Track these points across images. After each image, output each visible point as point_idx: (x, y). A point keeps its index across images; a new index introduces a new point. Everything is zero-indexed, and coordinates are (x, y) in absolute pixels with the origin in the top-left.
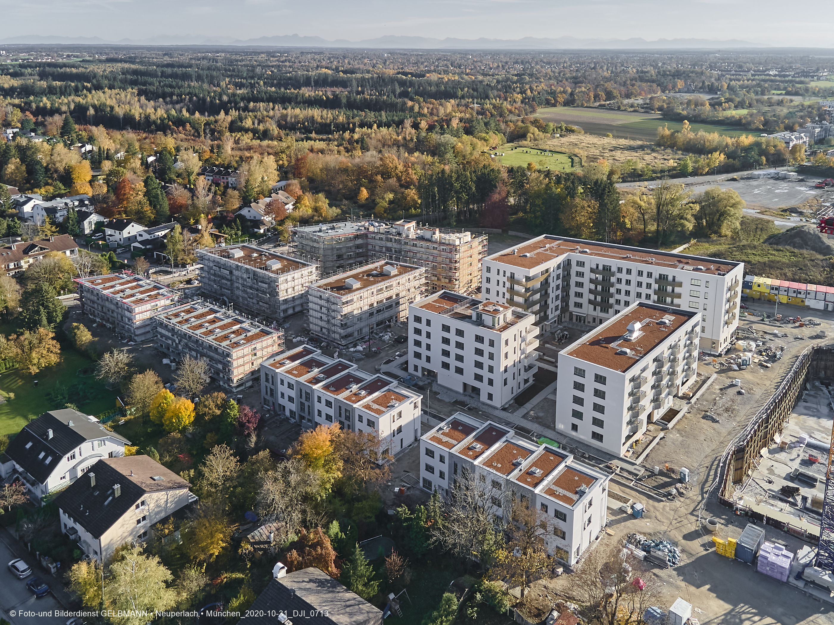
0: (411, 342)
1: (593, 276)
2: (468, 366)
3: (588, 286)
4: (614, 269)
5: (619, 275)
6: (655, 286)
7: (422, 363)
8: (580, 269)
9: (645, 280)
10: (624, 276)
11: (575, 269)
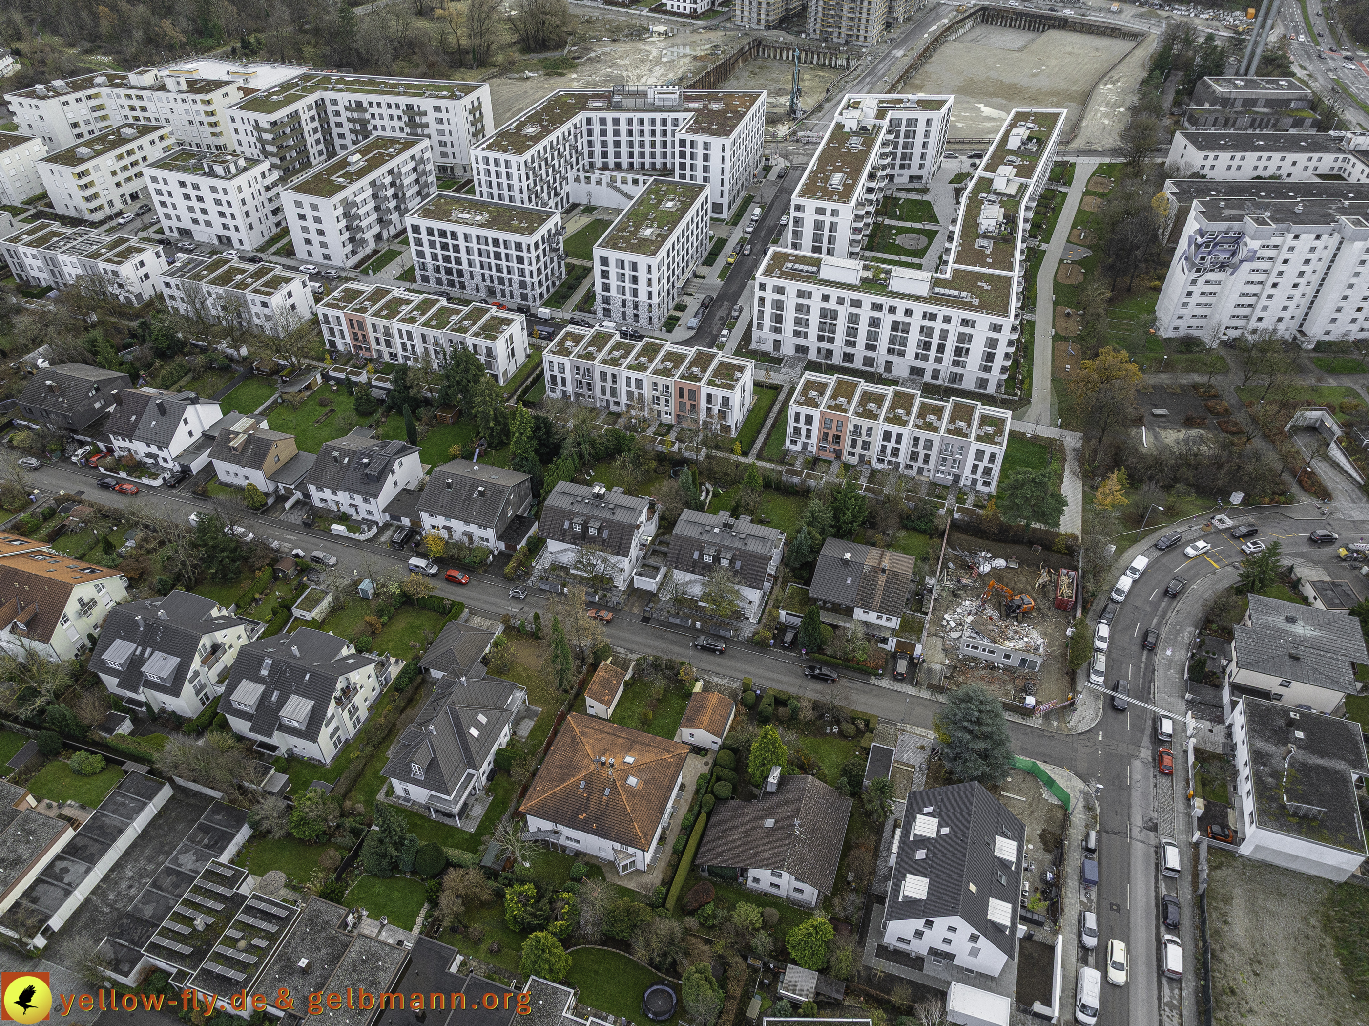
0: (157, 205)
1: (349, 115)
2: (213, 217)
3: (348, 125)
4: (365, 105)
5: (371, 110)
6: (405, 118)
7: (174, 223)
8: (335, 108)
9: (395, 112)
10: (375, 110)
11: (330, 109)
